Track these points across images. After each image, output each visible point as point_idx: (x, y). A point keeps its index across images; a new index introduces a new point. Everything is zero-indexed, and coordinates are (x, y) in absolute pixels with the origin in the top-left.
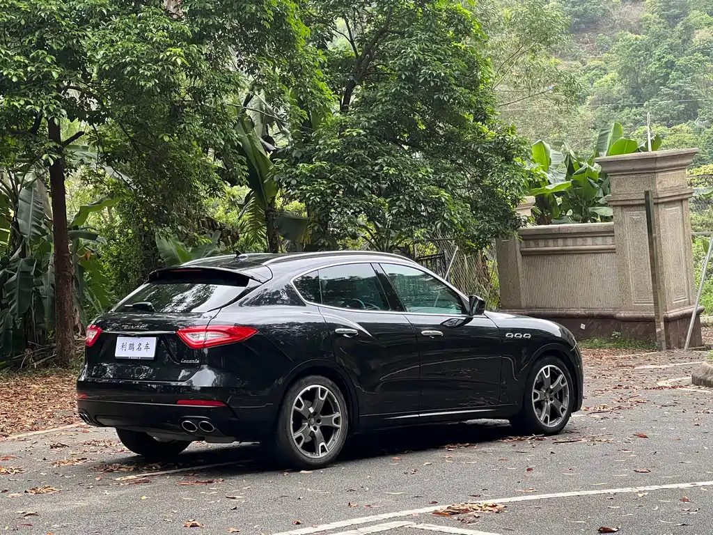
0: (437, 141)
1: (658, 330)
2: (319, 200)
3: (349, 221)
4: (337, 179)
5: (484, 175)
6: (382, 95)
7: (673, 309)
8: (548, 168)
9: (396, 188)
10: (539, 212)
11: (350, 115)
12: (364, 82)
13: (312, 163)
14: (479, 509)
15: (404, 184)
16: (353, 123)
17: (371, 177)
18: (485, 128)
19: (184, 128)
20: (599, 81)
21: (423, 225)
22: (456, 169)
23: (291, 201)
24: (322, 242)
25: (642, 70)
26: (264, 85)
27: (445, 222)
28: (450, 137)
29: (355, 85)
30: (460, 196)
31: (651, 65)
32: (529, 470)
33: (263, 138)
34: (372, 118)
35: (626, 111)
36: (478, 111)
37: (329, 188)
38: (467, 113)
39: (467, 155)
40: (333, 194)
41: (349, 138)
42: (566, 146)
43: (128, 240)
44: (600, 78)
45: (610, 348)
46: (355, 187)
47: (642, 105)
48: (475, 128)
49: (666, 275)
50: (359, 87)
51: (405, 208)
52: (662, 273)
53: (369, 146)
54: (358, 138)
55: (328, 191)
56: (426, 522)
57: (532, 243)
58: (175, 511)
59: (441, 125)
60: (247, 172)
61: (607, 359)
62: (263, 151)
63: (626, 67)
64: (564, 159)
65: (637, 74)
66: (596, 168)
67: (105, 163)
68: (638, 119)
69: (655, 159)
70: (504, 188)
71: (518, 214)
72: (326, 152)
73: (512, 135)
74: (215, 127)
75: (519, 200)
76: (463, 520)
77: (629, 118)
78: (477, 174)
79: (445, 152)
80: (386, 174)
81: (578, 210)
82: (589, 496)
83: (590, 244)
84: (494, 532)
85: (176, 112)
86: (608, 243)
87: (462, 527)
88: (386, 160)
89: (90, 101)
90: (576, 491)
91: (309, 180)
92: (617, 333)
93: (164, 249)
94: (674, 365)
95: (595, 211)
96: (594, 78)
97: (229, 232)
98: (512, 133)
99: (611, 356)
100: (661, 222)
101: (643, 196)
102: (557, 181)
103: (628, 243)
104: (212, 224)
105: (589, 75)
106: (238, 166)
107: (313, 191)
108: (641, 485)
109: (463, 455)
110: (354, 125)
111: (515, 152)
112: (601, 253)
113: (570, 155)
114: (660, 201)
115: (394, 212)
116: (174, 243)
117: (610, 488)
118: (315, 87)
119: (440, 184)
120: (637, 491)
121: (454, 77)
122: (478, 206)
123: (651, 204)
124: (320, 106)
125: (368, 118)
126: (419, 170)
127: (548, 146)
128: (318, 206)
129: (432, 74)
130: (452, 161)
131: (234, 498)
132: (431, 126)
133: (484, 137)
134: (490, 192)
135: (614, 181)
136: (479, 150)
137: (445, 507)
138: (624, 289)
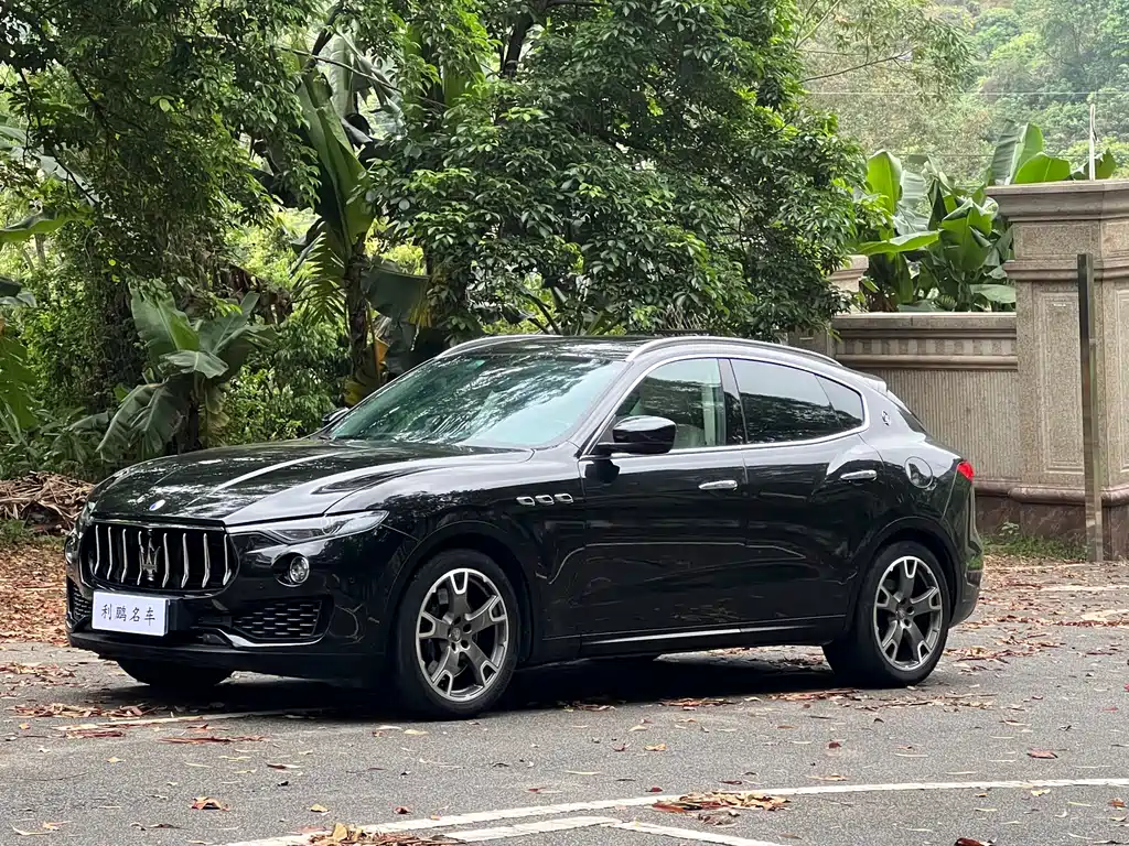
0: (683, 140)
1: (1089, 523)
2: (451, 241)
3: (508, 284)
4: (489, 204)
5: (771, 211)
6: (583, 44)
7: (1120, 483)
8: (896, 204)
9: (602, 225)
10: (875, 287)
11: (519, 80)
12: (548, 19)
13: (441, 170)
14: (739, 803)
15: (618, 218)
16: (523, 97)
17: (554, 201)
18: (779, 120)
19: (201, 86)
20: (1004, 47)
21: (649, 300)
22: (719, 196)
23: (394, 246)
24: (454, 322)
25: (1087, 31)
26: (358, 12)
27: (693, 296)
28: (709, 133)
29: (531, 24)
30: (723, 247)
31: (1104, 22)
32: (833, 745)
33: (347, 118)
34: (563, 89)
35: (1053, 108)
36: (765, 84)
37: (472, 219)
38: (747, 89)
39: (742, 168)
40: (481, 232)
41: (515, 125)
42: (934, 166)
43: (74, 304)
44: (1004, 41)
45: (997, 553)
46: (523, 218)
47: (1083, 99)
48: (758, 119)
49: (1110, 419)
50: (539, 28)
51: (617, 264)
52: (1104, 415)
53: (553, 142)
54: (533, 126)
55: (471, 225)
56: (640, 820)
57: (859, 346)
58: (174, 784)
59: (693, 108)
60: (318, 178)
61: (990, 572)
62: (346, 144)
63: (1058, 22)
64: (928, 191)
65: (1077, 38)
66: (988, 208)
67: (42, 148)
68: (1076, 127)
69: (1102, 195)
70: (810, 235)
71: (835, 287)
72: (470, 150)
73: (830, 135)
74: (260, 89)
75: (837, 259)
76: (709, 818)
77: (1056, 123)
78: (759, 206)
79: (698, 161)
80: (584, 198)
81: (950, 288)
82: (941, 792)
83: (968, 352)
84: (764, 839)
85: (185, 56)
86: (1004, 352)
87: (707, 831)
88: (585, 170)
89: (18, 25)
90: (920, 782)
91: (435, 201)
92: (1012, 525)
93: (146, 321)
94: (1116, 586)
95: (983, 293)
96: (993, 40)
97: (273, 297)
98: (830, 130)
99: (998, 567)
100: (1106, 314)
101: (1074, 265)
102: (911, 231)
103: (1042, 354)
104: (241, 281)
105: (984, 34)
106: (301, 168)
107: (440, 223)
108: (1039, 778)
109: (711, 719)
110: (525, 101)
111: (835, 168)
112: (990, 370)
113: (940, 181)
114: (1106, 275)
115: (595, 270)
116: (167, 312)
117: (982, 780)
118: (455, 21)
119: (687, 222)
120: (1031, 786)
121: (724, 17)
122: (759, 268)
123: (1090, 280)
124: (463, 58)
125: (553, 88)
126: (647, 193)
127: (897, 162)
128: (450, 254)
129: (681, 8)
130: (714, 180)
131: (283, 768)
132: (674, 110)
133: (775, 136)
134: (781, 242)
135: (1020, 232)
136: (764, 160)
137: (675, 798)
138: (1029, 441)
